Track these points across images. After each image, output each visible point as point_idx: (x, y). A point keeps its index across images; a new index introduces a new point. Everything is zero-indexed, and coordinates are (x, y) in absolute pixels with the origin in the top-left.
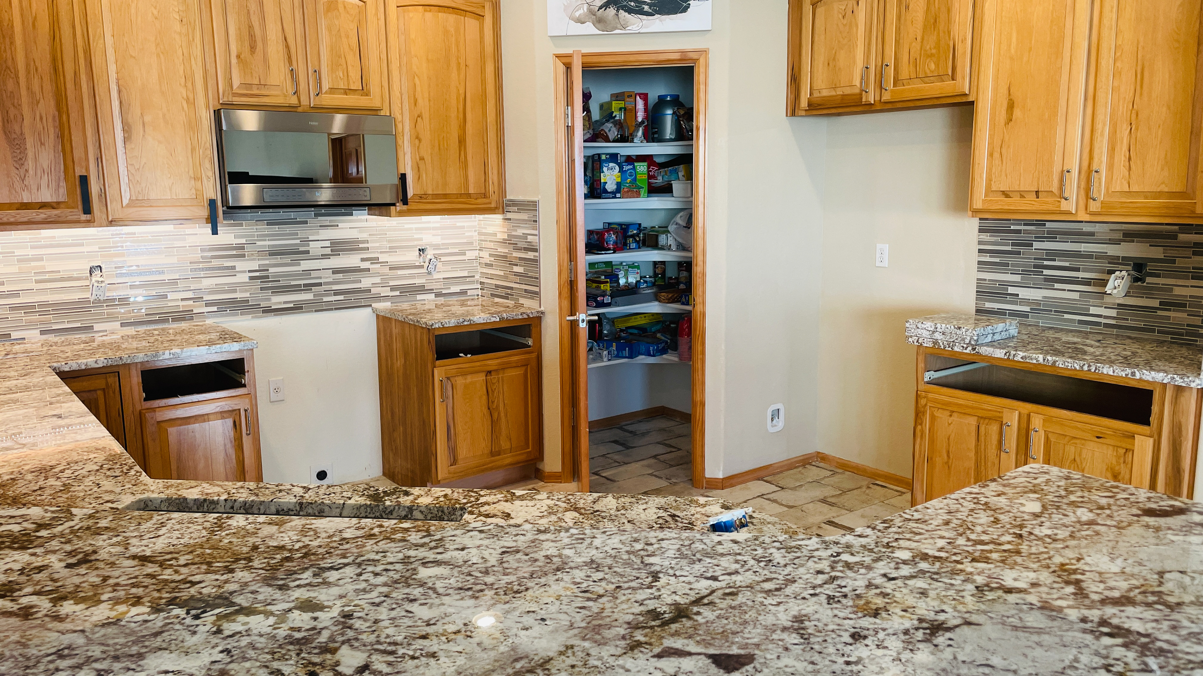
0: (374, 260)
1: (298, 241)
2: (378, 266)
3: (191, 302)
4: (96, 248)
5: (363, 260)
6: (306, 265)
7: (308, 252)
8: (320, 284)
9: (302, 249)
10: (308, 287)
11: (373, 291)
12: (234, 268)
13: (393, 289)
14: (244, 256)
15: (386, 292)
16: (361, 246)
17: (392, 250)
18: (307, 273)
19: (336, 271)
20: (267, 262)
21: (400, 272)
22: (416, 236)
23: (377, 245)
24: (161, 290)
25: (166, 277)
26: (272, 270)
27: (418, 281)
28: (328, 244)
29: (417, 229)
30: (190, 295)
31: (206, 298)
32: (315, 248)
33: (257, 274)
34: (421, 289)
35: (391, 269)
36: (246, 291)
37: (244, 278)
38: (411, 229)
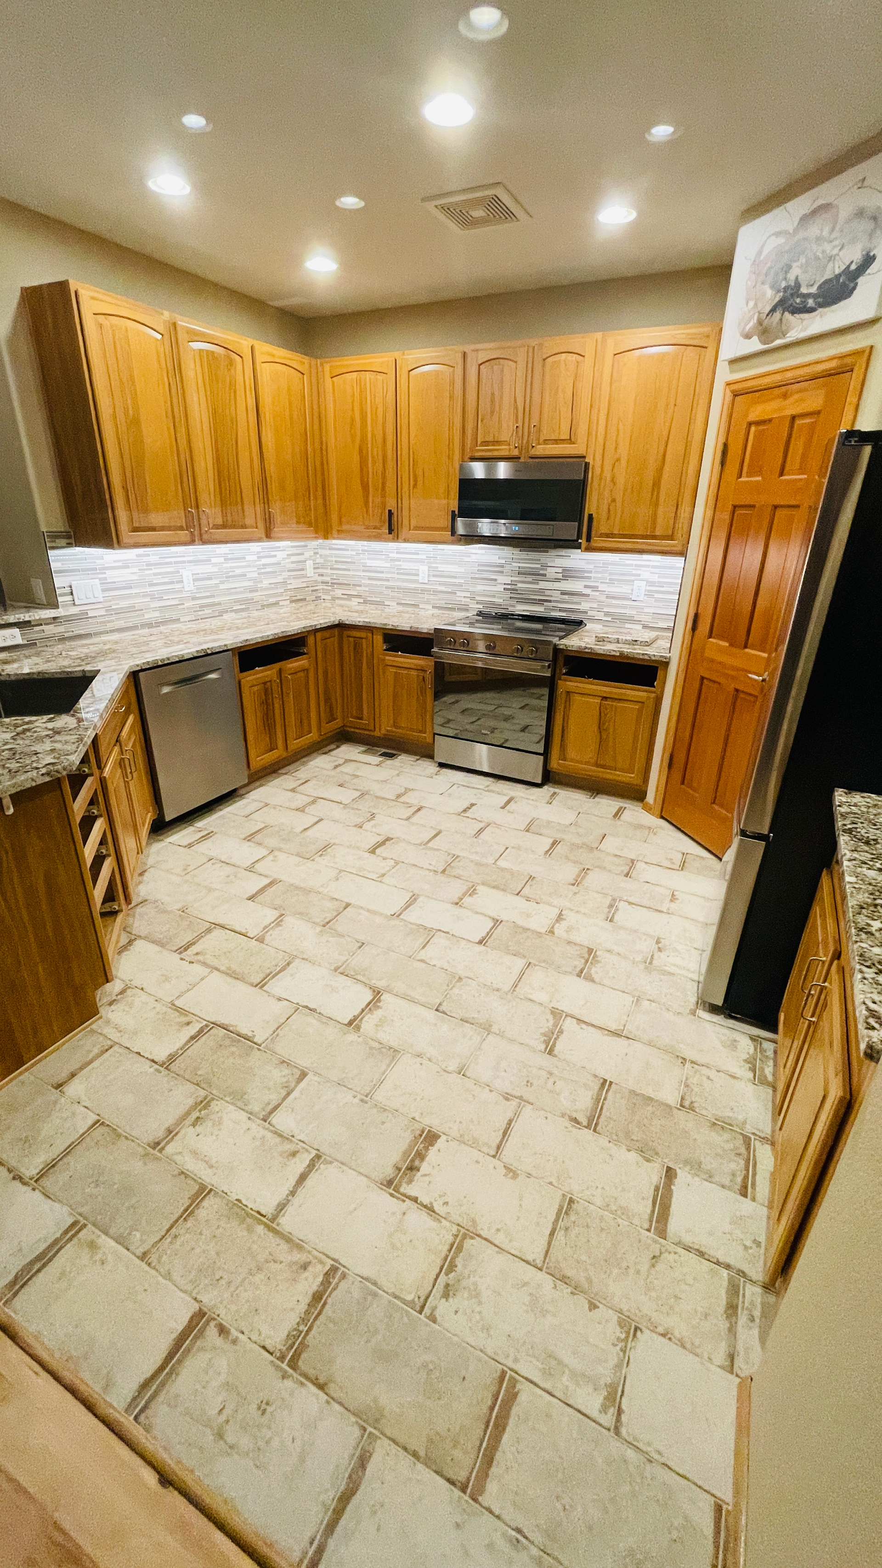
0: (595, 588)
1: (539, 566)
2: (597, 593)
3: (468, 600)
4: (424, 557)
5: (586, 587)
6: (542, 585)
7: (545, 575)
8: (550, 601)
9: (541, 572)
10: (540, 602)
11: (590, 613)
12: (496, 580)
13: (607, 614)
14: (502, 572)
15: (600, 616)
16: (586, 575)
17: (612, 582)
18: (541, 591)
19: (564, 593)
20: (517, 579)
21: (614, 601)
22: (634, 572)
23: (600, 575)
24: (455, 588)
25: (457, 581)
26: (520, 585)
27: (628, 612)
28: (560, 570)
29: (636, 565)
30: (468, 595)
31: (478, 598)
32: (551, 572)
33: (509, 587)
34: (631, 620)
35: (607, 597)
36: (501, 598)
37: (501, 588)
38: (631, 565)
